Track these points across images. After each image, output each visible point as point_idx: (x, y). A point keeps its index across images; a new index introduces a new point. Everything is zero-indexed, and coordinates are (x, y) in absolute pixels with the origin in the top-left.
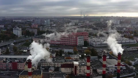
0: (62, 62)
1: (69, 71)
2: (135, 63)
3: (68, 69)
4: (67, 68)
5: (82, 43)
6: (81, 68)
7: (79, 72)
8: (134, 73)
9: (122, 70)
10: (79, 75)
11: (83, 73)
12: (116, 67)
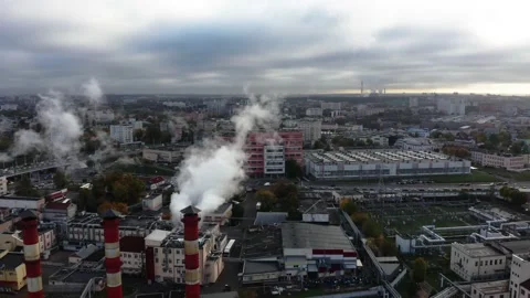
0: (134, 230)
1: (133, 263)
2: (411, 247)
3: (130, 256)
4: (127, 253)
5: (278, 167)
6: (170, 256)
7: (165, 270)
8: (379, 288)
9: (342, 273)
10: (166, 279)
11: (178, 275)
12: (317, 260)
